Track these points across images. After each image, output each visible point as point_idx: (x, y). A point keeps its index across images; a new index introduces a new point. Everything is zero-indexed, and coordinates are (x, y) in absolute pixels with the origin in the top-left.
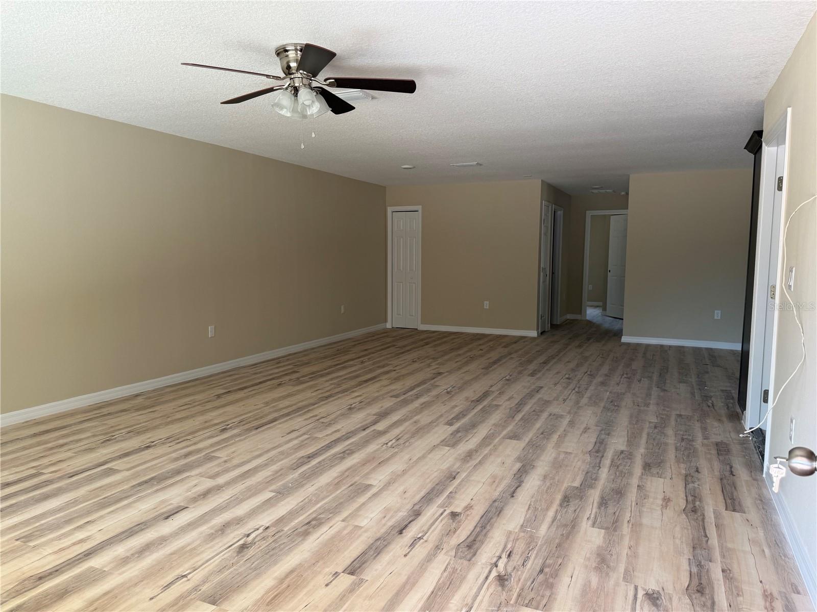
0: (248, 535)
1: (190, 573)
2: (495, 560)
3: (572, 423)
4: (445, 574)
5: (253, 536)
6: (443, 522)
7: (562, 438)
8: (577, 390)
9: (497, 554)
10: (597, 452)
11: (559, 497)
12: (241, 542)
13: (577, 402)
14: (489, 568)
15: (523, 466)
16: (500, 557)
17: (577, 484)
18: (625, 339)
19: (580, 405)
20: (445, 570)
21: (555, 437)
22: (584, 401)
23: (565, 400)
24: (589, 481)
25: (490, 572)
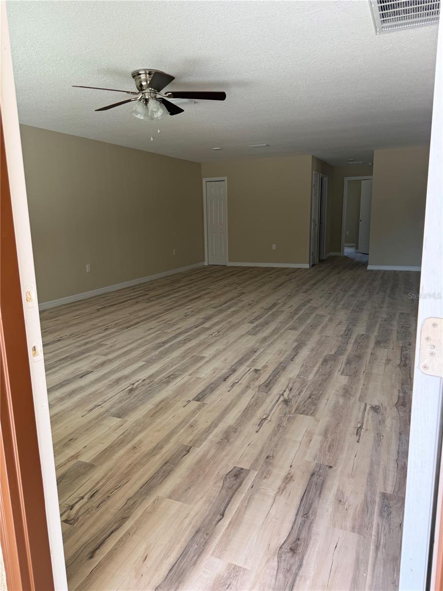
0: (133, 384)
1: (102, 404)
2: (282, 392)
3: (331, 320)
4: (253, 400)
5: (136, 384)
6: (250, 374)
7: (324, 328)
8: (335, 300)
9: (283, 389)
10: (347, 335)
11: (321, 360)
12: (130, 388)
13: (335, 308)
14: (278, 396)
15: (299, 344)
16: (285, 391)
17: (332, 353)
18: (369, 267)
19: (337, 309)
20: (252, 398)
21: (320, 328)
22: (340, 306)
23: (326, 307)
24: (340, 351)
25: (279, 398)
